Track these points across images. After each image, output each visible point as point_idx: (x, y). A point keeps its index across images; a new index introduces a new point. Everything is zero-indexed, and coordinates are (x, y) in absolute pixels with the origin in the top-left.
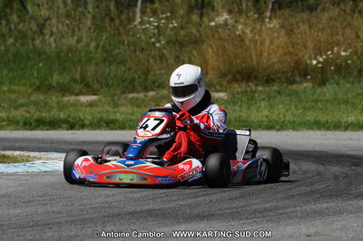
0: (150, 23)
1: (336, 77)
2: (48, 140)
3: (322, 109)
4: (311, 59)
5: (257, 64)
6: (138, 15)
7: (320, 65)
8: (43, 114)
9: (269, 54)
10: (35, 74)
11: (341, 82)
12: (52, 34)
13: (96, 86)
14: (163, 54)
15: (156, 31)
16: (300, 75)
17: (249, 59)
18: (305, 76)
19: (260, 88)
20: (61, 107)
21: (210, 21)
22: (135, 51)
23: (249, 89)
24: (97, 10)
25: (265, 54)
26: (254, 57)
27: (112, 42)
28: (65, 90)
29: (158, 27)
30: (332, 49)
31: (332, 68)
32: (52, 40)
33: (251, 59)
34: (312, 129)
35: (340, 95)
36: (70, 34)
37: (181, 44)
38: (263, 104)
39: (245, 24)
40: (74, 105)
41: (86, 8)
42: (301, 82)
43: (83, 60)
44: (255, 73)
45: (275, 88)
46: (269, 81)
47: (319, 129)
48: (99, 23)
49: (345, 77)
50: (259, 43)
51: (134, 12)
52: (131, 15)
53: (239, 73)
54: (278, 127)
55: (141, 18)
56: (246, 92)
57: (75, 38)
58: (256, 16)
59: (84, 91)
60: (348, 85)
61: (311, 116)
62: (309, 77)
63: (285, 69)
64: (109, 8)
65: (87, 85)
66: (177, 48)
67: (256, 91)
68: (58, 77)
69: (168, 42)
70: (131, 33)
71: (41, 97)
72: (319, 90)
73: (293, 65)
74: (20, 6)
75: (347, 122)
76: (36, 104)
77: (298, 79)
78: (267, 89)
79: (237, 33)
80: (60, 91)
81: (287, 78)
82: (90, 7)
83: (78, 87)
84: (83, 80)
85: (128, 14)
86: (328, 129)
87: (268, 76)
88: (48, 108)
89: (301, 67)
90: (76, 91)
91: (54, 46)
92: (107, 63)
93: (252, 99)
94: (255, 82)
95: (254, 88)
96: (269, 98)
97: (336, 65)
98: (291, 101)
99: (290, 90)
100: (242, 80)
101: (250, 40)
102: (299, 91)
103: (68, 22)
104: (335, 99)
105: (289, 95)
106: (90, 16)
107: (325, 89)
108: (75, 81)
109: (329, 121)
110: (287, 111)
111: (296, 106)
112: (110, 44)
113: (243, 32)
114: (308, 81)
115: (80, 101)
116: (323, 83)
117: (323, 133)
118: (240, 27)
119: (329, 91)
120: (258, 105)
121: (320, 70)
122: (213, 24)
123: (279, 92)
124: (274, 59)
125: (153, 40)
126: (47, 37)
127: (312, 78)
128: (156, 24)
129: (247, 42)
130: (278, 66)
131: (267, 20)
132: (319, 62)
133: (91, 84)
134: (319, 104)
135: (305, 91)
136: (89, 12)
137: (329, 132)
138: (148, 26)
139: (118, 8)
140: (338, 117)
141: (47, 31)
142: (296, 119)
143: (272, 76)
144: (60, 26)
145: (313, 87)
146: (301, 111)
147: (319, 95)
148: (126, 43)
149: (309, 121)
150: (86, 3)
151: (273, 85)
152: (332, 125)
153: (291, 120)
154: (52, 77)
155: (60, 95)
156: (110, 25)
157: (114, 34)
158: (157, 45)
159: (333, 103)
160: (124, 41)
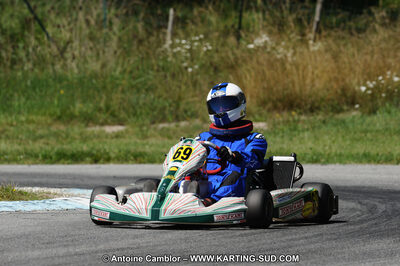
0: (180, 45)
1: (387, 105)
2: (69, 175)
3: (372, 140)
4: (359, 84)
5: (301, 91)
6: (169, 37)
7: (369, 92)
8: (65, 146)
9: (313, 81)
10: (56, 102)
11: (393, 110)
12: (74, 58)
13: (123, 115)
14: (197, 80)
15: (188, 55)
16: (347, 103)
17: (291, 85)
18: (353, 104)
19: (303, 117)
20: (85, 139)
21: (249, 43)
22: (166, 77)
23: (291, 119)
24: (123, 32)
25: (308, 81)
26: (297, 84)
27: (140, 66)
28: (88, 119)
29: (190, 50)
30: (383, 74)
31: (384, 95)
32: (74, 65)
33: (294, 85)
34: (361, 162)
35: (392, 125)
36: (94, 59)
37: (216, 69)
38: (306, 134)
39: (287, 48)
40: (98, 137)
41: (111, 29)
42: (348, 110)
43: (109, 87)
44: (298, 101)
45: (320, 117)
46: (313, 109)
47: (369, 162)
48: (126, 45)
49: (397, 105)
50: (301, 68)
51: (165, 34)
52: (161, 36)
53: (280, 101)
54: (323, 160)
55: (172, 39)
56: (288, 121)
57: (100, 63)
58: (299, 38)
59: (109, 121)
61: (360, 149)
62: (357, 106)
63: (331, 97)
64: (135, 28)
65: (113, 115)
66: (212, 73)
67: (299, 121)
68: (81, 106)
69: (202, 66)
70: (161, 57)
71: (62, 128)
72: (368, 119)
73: (339, 91)
74: (38, 27)
76: (56, 135)
77: (345, 107)
78: (312, 118)
79: (279, 56)
80: (83, 122)
81: (332, 106)
82: (115, 28)
83: (102, 117)
84: (108, 108)
85: (158, 36)
86: (378, 162)
87: (313, 103)
88: (69, 140)
89: (349, 94)
90: (101, 121)
91: (76, 71)
92: (135, 91)
93: (295, 129)
94: (298, 111)
95: (296, 118)
96: (313, 128)
97: (388, 91)
98: (338, 131)
99: (337, 120)
100: (284, 109)
101: (291, 65)
102: (347, 121)
103: (91, 44)
104: (387, 129)
105: (335, 125)
106: (115, 39)
107: (375, 118)
108: (100, 110)
109: (380, 153)
110: (334, 142)
111: (343, 137)
112: (138, 69)
113: (286, 56)
114: (357, 109)
115: (104, 131)
116: (373, 111)
117: (373, 166)
118: (281, 50)
119: (379, 120)
120: (301, 135)
121: (369, 97)
122: (251, 46)
123: (324, 122)
124: (319, 85)
125: (185, 64)
126: (69, 61)
127: (361, 106)
128: (188, 47)
129: (288, 67)
130: (321, 94)
131: (311, 42)
132: (368, 89)
133: (116, 113)
134: (369, 135)
135: (353, 121)
136: (114, 34)
137: (379, 166)
138: (179, 49)
139: (147, 30)
140: (389, 150)
141: (68, 55)
142: (343, 152)
143: (316, 104)
144: (83, 49)
145: (362, 116)
146: (348, 142)
147: (369, 125)
148: (156, 68)
149: (358, 154)
150: (111, 23)
151: (318, 114)
152: (383, 158)
153: (338, 152)
154: (74, 106)
155: (83, 125)
156: (138, 48)
157: (142, 58)
158: (190, 70)
159: (384, 134)
160: (153, 66)
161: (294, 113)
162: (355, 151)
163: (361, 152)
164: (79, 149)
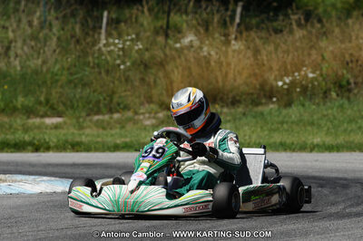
0: (115, 45)
1: (302, 98)
2: (13, 162)
3: (287, 130)
4: (276, 80)
5: (223, 86)
6: (103, 36)
7: (286, 87)
8: (8, 137)
9: (235, 76)
11: (307, 104)
12: (17, 56)
13: (61, 108)
14: (128, 76)
15: (121, 53)
16: (265, 95)
17: (214, 81)
18: (271, 98)
19: (225, 110)
20: (26, 130)
21: (176, 42)
22: (100, 73)
24: (62, 32)
25: (231, 76)
26: (220, 80)
27: (77, 64)
28: (30, 112)
29: (123, 49)
30: (299, 70)
31: (298, 90)
32: (17, 62)
33: (217, 82)
34: (277, 150)
35: (306, 117)
36: (35, 56)
37: (146, 66)
39: (211, 45)
40: (39, 127)
41: (51, 30)
42: (266, 104)
43: (49, 82)
44: (221, 95)
45: (240, 110)
46: (235, 102)
47: (285, 150)
48: (64, 44)
49: (311, 99)
50: (224, 63)
51: (100, 33)
52: (96, 36)
55: (106, 39)
57: (41, 60)
58: (223, 38)
59: (49, 113)
60: (314, 107)
61: (277, 138)
62: (274, 99)
63: (251, 91)
64: (73, 28)
65: (52, 108)
66: (142, 66)
67: (221, 113)
68: (23, 99)
69: (134, 64)
70: (96, 55)
71: (6, 119)
72: (284, 112)
73: (258, 86)
75: (312, 143)
77: (263, 100)
78: (233, 111)
79: (202, 54)
80: (24, 114)
81: (252, 100)
82: (55, 30)
83: (42, 109)
84: (47, 101)
85: (93, 36)
86: (294, 151)
87: (234, 97)
88: (12, 130)
89: (267, 88)
90: (41, 113)
91: (19, 68)
92: (73, 85)
94: (221, 104)
95: (219, 110)
96: (235, 120)
97: (302, 86)
98: (257, 122)
99: (256, 112)
101: (215, 62)
102: (265, 113)
103: (33, 43)
104: (301, 121)
105: (254, 117)
106: (55, 39)
107: (290, 110)
108: (40, 103)
109: (295, 142)
110: (253, 132)
111: (262, 128)
112: (75, 66)
113: (209, 54)
114: (273, 103)
115: (44, 123)
116: (289, 104)
117: (289, 154)
118: (205, 49)
119: (294, 112)
121: (285, 92)
122: (178, 45)
123: (244, 114)
124: (239, 81)
125: (118, 62)
126: (12, 59)
127: (278, 99)
128: (120, 46)
129: (213, 63)
130: (244, 88)
131: (233, 42)
132: (285, 83)
133: (55, 106)
134: (285, 126)
135: (270, 113)
136: (54, 34)
137: (294, 154)
138: (112, 48)
139: (83, 31)
140: (303, 139)
141: (12, 53)
143: (238, 98)
144: (25, 48)
145: (279, 109)
146: (266, 132)
147: (285, 117)
148: (91, 64)
149: (275, 143)
150: (50, 25)
151: (238, 107)
152: (298, 147)
153: (257, 142)
154: (17, 100)
155: (25, 117)
156: (75, 47)
157: (79, 57)
158: (122, 67)
159: (298, 125)
160: (89, 63)
161: (217, 106)
162: (272, 140)
163: (278, 140)
164: (21, 139)
